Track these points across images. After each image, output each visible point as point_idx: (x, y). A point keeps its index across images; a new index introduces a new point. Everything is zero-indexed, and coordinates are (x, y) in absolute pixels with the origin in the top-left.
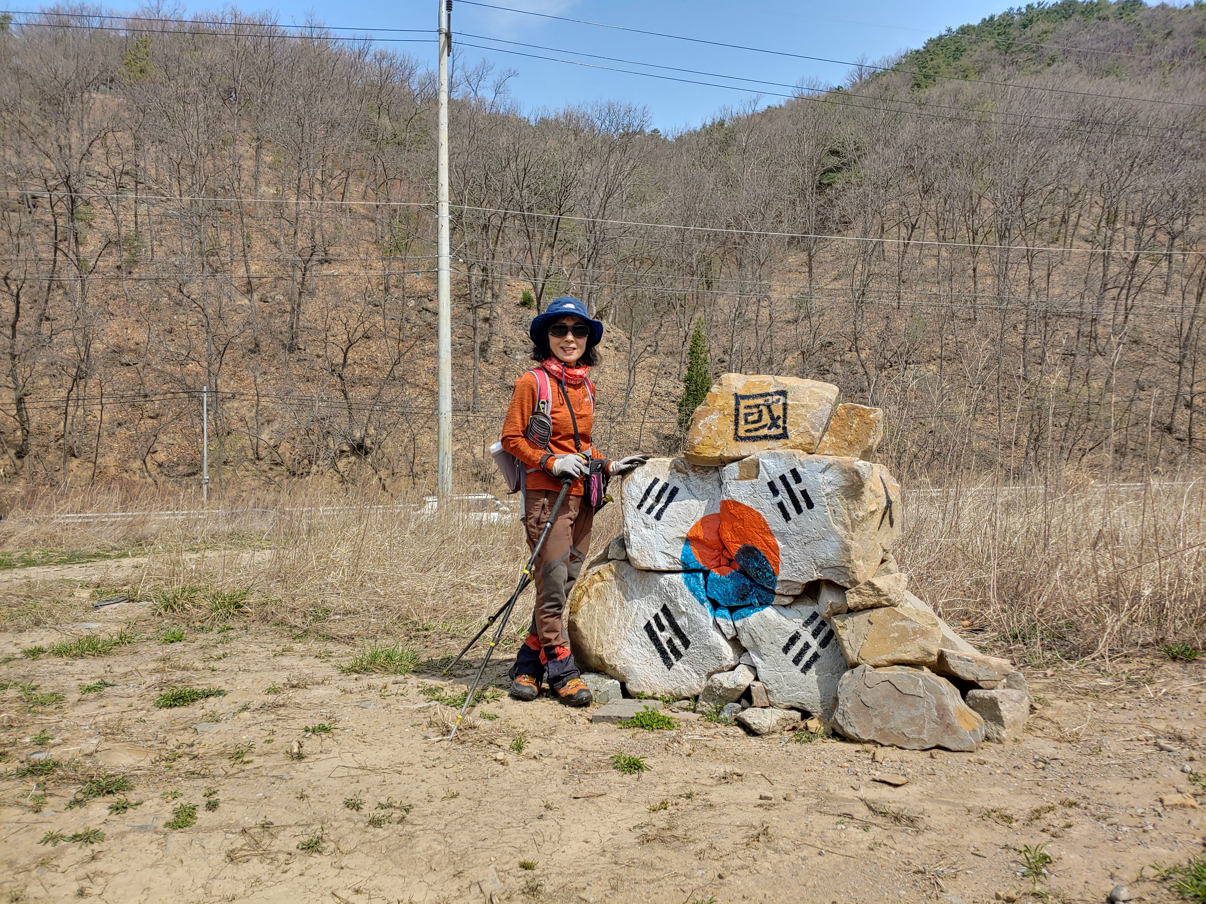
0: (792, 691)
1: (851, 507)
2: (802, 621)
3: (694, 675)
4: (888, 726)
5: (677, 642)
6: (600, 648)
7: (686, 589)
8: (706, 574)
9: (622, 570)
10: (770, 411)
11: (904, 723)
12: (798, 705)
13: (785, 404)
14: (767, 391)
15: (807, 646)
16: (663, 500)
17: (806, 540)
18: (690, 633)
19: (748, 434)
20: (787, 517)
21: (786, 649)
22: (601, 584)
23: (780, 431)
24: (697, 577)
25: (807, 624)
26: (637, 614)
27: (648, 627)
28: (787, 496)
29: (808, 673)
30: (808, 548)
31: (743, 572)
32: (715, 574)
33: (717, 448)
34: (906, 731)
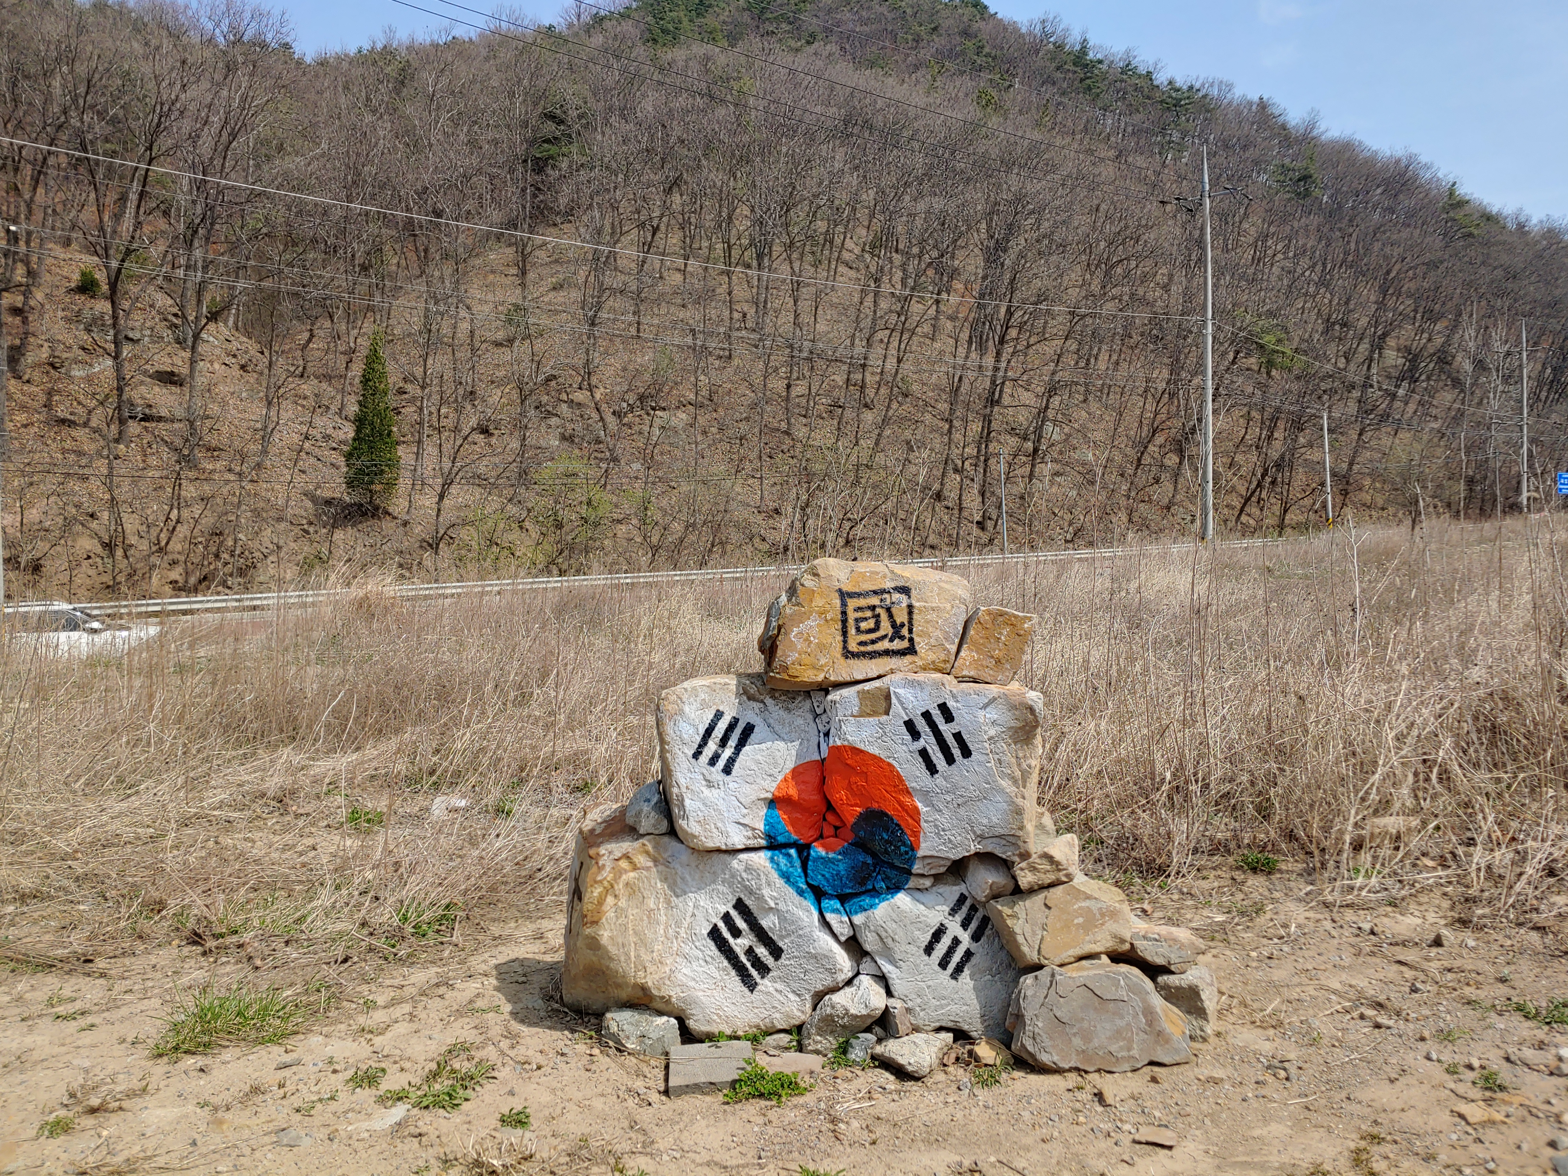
0: (942, 1007)
1: (1021, 755)
2: (947, 909)
3: (792, 996)
4: (1091, 1045)
5: (762, 951)
6: (641, 974)
7: (775, 876)
8: (803, 849)
9: (666, 850)
10: (891, 616)
11: (1110, 1038)
12: (950, 1025)
13: (910, 607)
14: (883, 586)
15: (956, 942)
16: (732, 743)
17: (960, 801)
18: (782, 937)
19: (862, 649)
20: (932, 769)
21: (929, 950)
22: (632, 874)
23: (905, 644)
24: (789, 855)
25: (953, 912)
26: (694, 915)
27: (715, 933)
28: (933, 740)
29: (960, 978)
30: (962, 811)
31: (860, 845)
32: (818, 850)
33: (820, 669)
34: (1113, 1048)
